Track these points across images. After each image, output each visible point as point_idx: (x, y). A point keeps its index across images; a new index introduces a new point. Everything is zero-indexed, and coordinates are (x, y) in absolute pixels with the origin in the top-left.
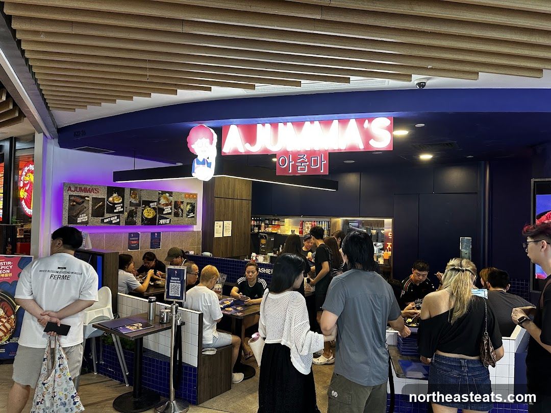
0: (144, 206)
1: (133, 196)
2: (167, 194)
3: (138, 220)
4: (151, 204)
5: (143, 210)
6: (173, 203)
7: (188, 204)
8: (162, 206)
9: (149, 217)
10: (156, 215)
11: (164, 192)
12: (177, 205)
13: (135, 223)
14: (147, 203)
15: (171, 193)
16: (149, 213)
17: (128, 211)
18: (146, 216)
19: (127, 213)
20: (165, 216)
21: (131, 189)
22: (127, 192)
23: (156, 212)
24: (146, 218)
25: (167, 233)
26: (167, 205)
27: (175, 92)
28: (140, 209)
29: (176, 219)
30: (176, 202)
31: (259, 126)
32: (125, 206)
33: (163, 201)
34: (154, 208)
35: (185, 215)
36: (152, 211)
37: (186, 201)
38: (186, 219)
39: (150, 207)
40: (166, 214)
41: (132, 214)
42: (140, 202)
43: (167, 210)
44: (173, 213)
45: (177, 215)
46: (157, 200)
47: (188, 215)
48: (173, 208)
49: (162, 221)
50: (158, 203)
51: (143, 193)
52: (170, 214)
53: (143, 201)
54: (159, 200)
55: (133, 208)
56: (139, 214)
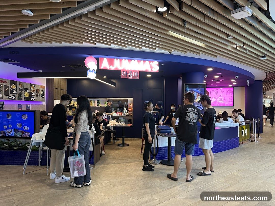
0: (25, 91)
1: (20, 86)
2: (34, 86)
3: (22, 98)
4: (27, 90)
5: (24, 93)
6: (36, 90)
7: (41, 91)
8: (31, 92)
9: (27, 97)
10: (29, 96)
11: (32, 85)
12: (37, 91)
13: (21, 99)
14: (26, 90)
15: (35, 85)
16: (27, 95)
17: (19, 93)
18: (26, 96)
19: (18, 94)
20: (33, 96)
21: (20, 82)
22: (18, 84)
23: (29, 94)
24: (26, 97)
25: (33, 105)
26: (34, 91)
27: (82, 43)
28: (23, 92)
29: (37, 98)
30: (37, 90)
31: (115, 59)
32: (17, 91)
33: (32, 89)
34: (28, 92)
35: (40, 96)
36: (28, 94)
37: (41, 89)
38: (41, 98)
39: (27, 92)
40: (33, 95)
41: (20, 95)
42: (23, 88)
43: (34, 94)
44: (36, 95)
45: (37, 96)
46: (30, 88)
47: (41, 96)
48: (36, 93)
49: (32, 99)
50: (30, 90)
51: (24, 84)
52: (34, 95)
53: (25, 89)
54: (31, 88)
55: (21, 92)
56: (23, 95)
